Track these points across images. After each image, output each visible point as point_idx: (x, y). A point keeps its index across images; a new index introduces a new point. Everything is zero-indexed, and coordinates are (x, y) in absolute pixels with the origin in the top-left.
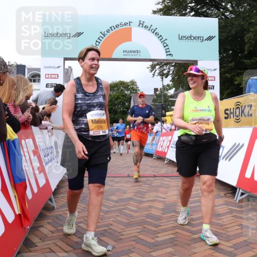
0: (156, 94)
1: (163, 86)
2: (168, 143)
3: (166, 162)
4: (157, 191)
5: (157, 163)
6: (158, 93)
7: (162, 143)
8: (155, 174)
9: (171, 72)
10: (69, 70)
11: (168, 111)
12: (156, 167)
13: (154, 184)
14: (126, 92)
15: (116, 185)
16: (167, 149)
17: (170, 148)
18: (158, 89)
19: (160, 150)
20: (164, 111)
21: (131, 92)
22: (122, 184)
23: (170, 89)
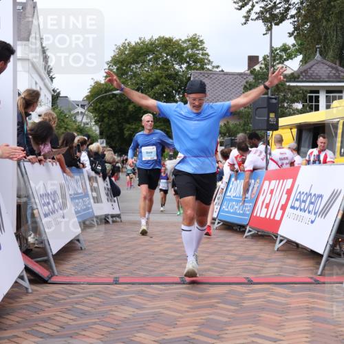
0: (253, 72)
1: (272, 50)
2: (285, 196)
3: (278, 245)
4: (256, 321)
5: (256, 248)
6: (257, 68)
7: (269, 196)
8: (251, 276)
9: (293, 12)
10: (29, 9)
11: (284, 115)
12: (252, 258)
13: (247, 303)
14: (177, 67)
15: (150, 304)
16: (280, 213)
17: (288, 209)
18: (257, 57)
19: (263, 215)
20: (272, 115)
21: (189, 67)
22: (167, 303)
23: (290, 57)
